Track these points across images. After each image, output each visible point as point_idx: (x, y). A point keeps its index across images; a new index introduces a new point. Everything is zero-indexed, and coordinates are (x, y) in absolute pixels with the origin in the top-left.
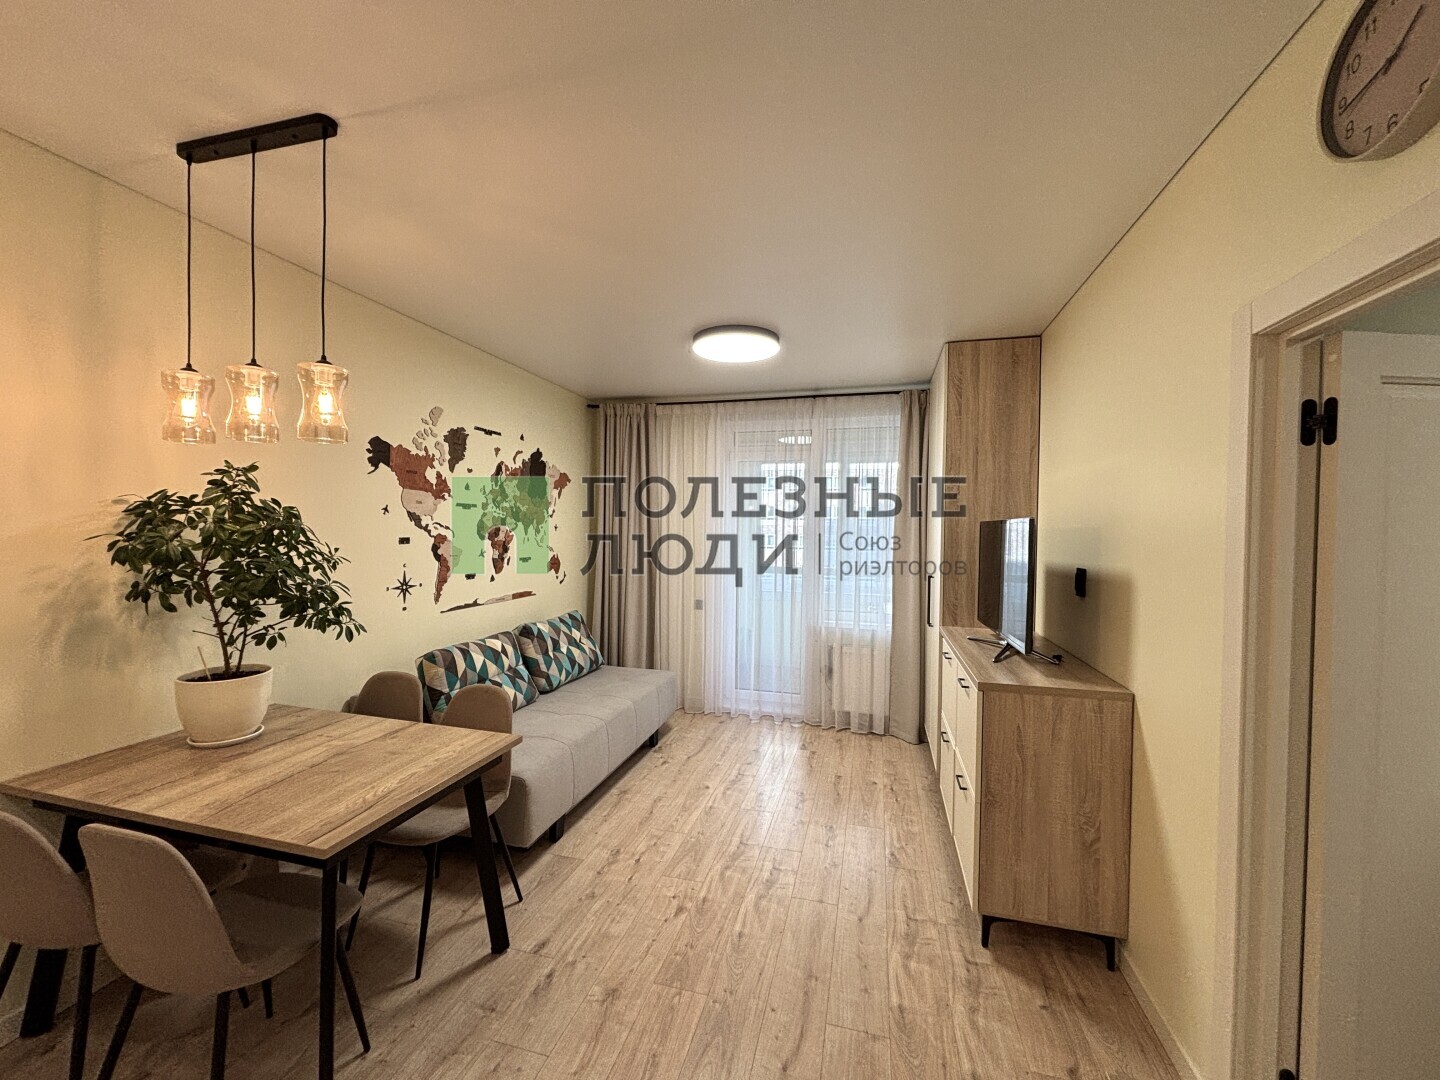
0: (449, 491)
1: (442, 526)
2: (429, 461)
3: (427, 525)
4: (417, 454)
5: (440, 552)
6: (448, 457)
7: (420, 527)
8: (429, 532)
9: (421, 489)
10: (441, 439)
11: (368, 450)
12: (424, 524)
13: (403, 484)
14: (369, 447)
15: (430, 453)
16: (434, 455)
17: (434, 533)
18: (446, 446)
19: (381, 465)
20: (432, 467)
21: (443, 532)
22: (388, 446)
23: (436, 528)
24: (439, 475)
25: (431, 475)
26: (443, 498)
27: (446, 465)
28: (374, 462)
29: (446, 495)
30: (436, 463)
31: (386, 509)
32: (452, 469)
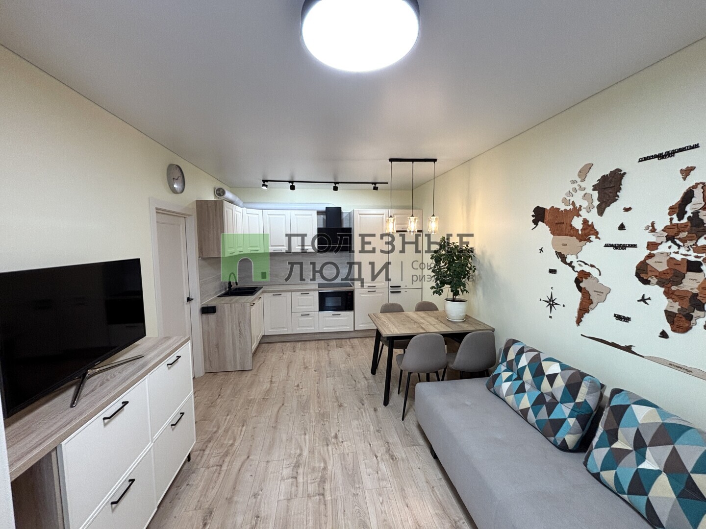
0: (596, 234)
1: (586, 264)
2: (576, 211)
3: (571, 262)
4: (565, 210)
5: (582, 285)
6: (596, 203)
7: (565, 263)
8: (573, 268)
9: (566, 235)
10: (589, 190)
11: (533, 216)
12: (568, 261)
13: (553, 233)
14: (533, 214)
15: (577, 205)
16: (581, 206)
17: (578, 268)
18: (595, 195)
19: (540, 223)
20: (579, 215)
21: (587, 269)
22: (544, 209)
23: (580, 265)
24: (585, 222)
25: (577, 223)
26: (589, 240)
27: (595, 210)
28: (536, 222)
29: (593, 238)
30: (583, 213)
31: (541, 250)
32: (601, 212)
